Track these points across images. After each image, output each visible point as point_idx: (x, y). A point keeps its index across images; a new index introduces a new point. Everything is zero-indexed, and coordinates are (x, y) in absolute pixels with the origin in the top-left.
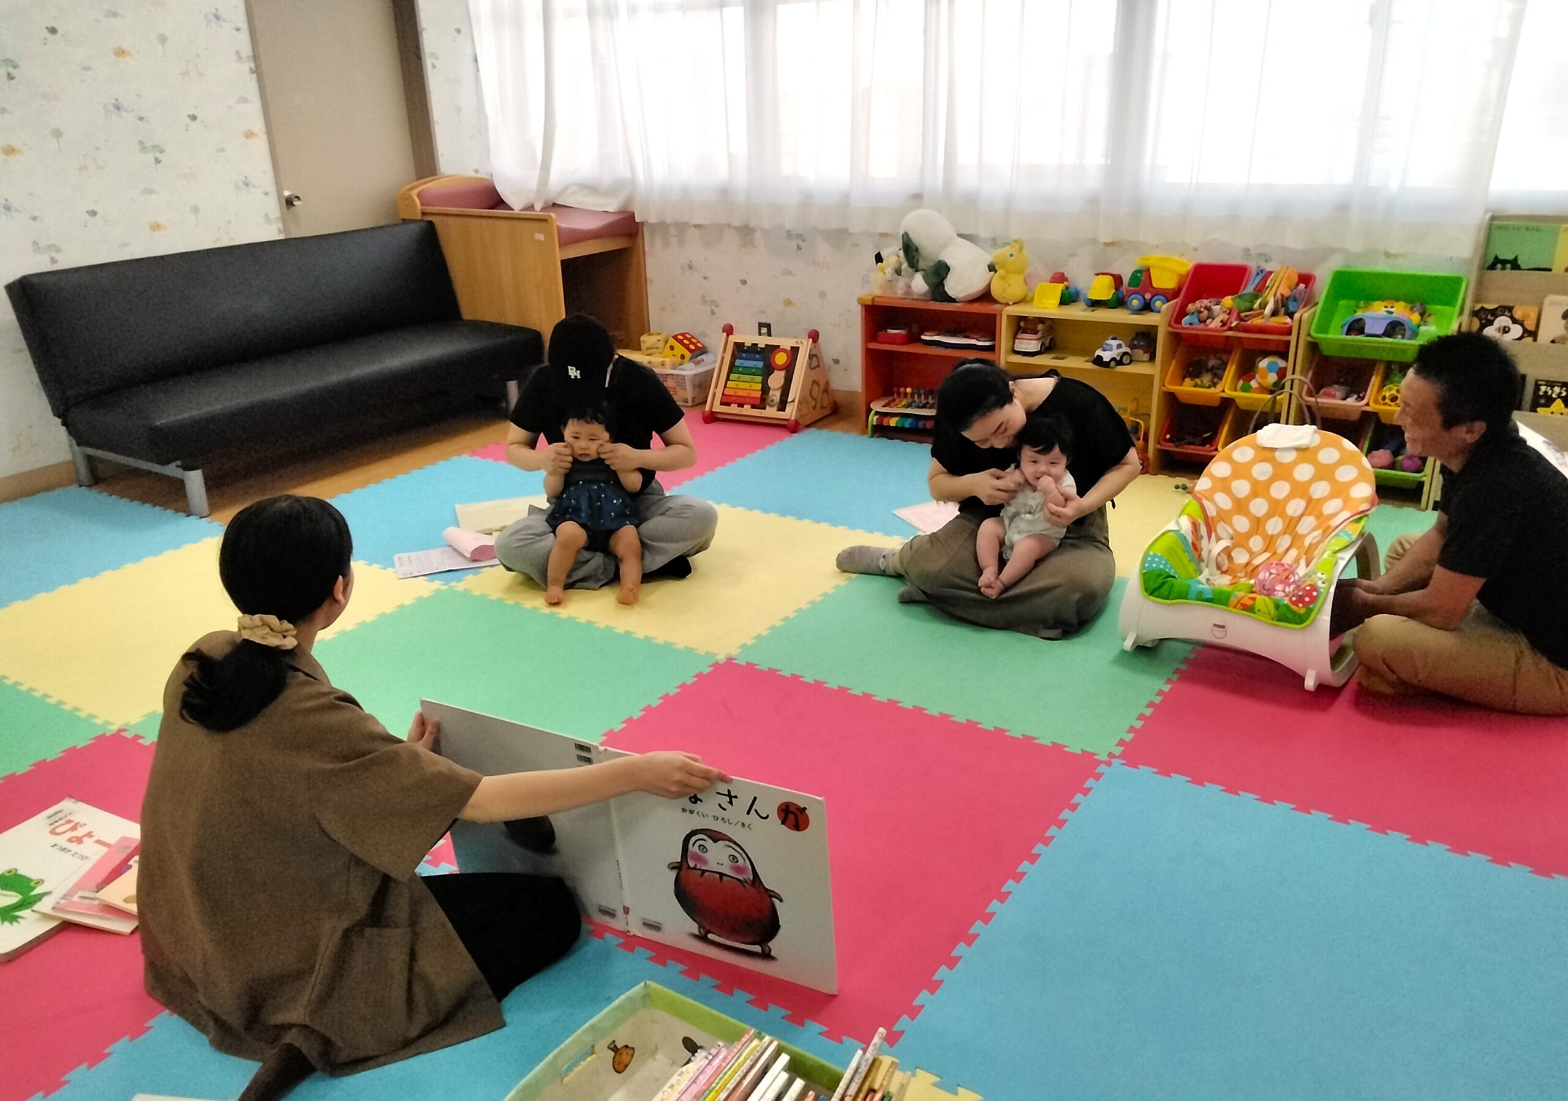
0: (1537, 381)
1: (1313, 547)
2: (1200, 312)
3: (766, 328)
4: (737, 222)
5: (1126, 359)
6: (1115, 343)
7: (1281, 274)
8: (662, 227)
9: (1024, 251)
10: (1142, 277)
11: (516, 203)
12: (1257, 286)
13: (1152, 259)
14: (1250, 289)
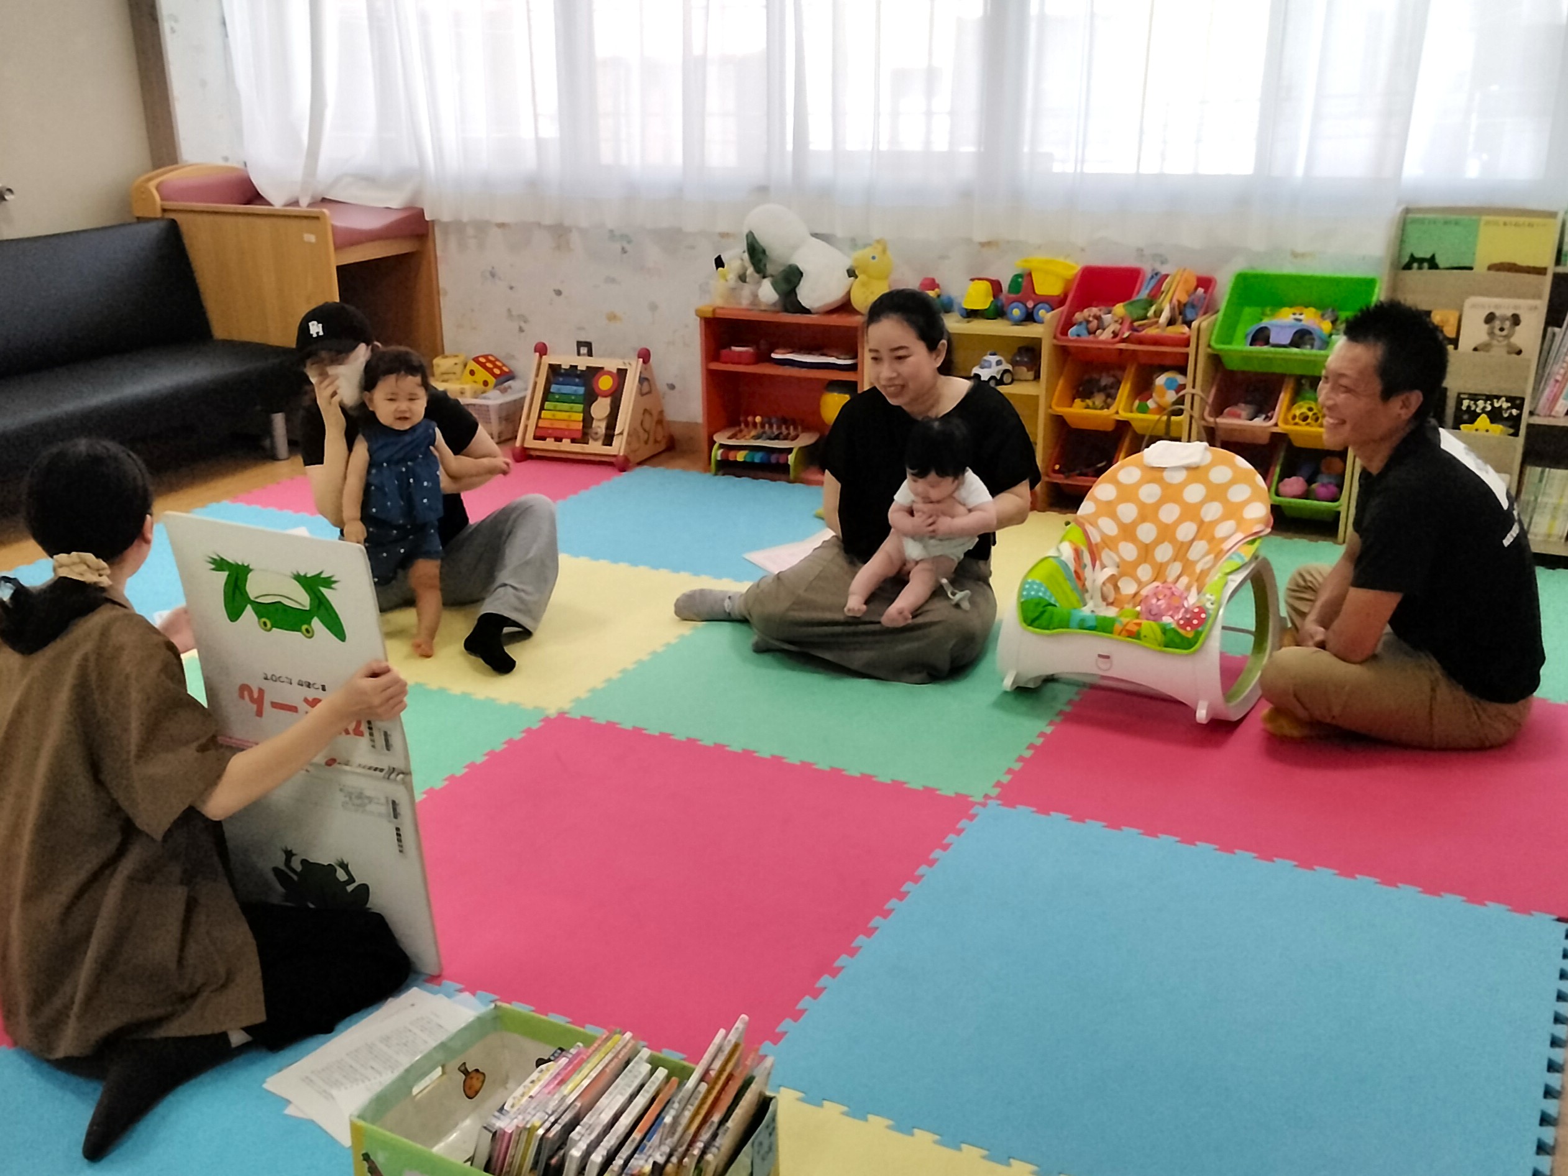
0: (1459, 394)
1: (1204, 573)
2: (1088, 322)
3: (585, 347)
4: (548, 221)
5: (1007, 378)
6: (994, 359)
7: (1178, 278)
8: (458, 227)
9: (889, 253)
10: (1023, 283)
11: (277, 199)
12: (1151, 291)
13: (1035, 261)
14: (1144, 294)
